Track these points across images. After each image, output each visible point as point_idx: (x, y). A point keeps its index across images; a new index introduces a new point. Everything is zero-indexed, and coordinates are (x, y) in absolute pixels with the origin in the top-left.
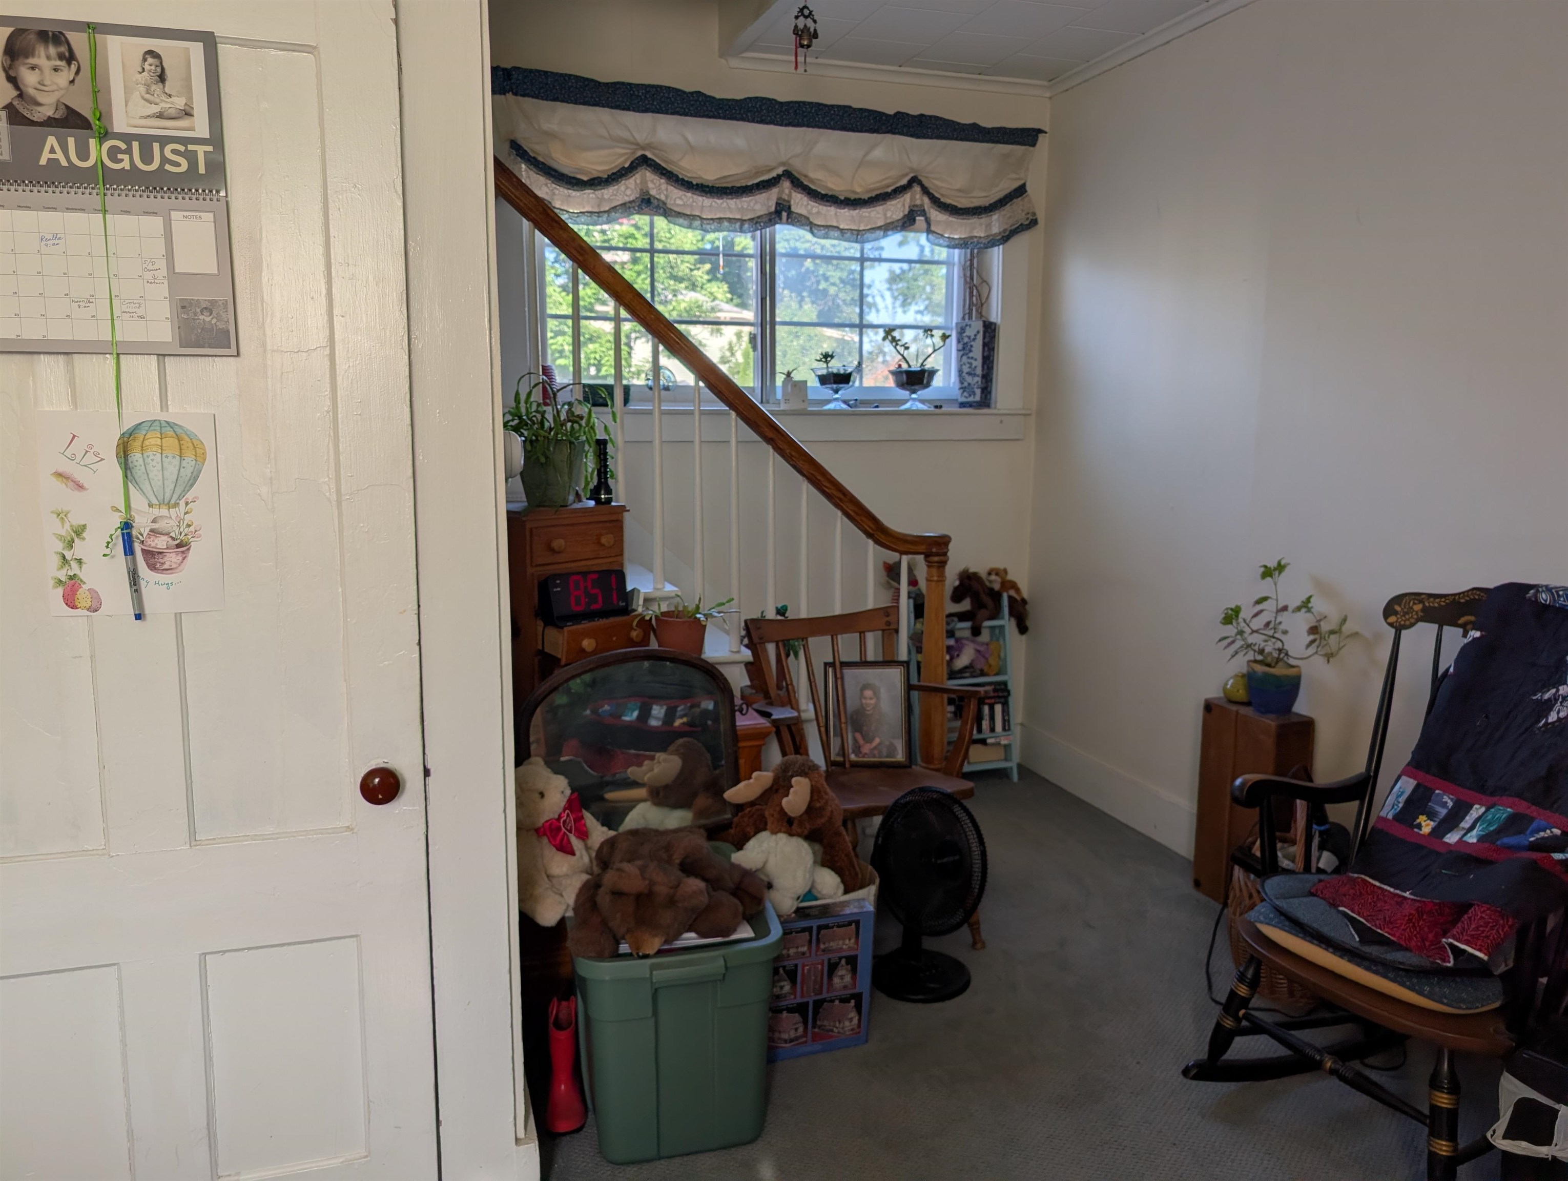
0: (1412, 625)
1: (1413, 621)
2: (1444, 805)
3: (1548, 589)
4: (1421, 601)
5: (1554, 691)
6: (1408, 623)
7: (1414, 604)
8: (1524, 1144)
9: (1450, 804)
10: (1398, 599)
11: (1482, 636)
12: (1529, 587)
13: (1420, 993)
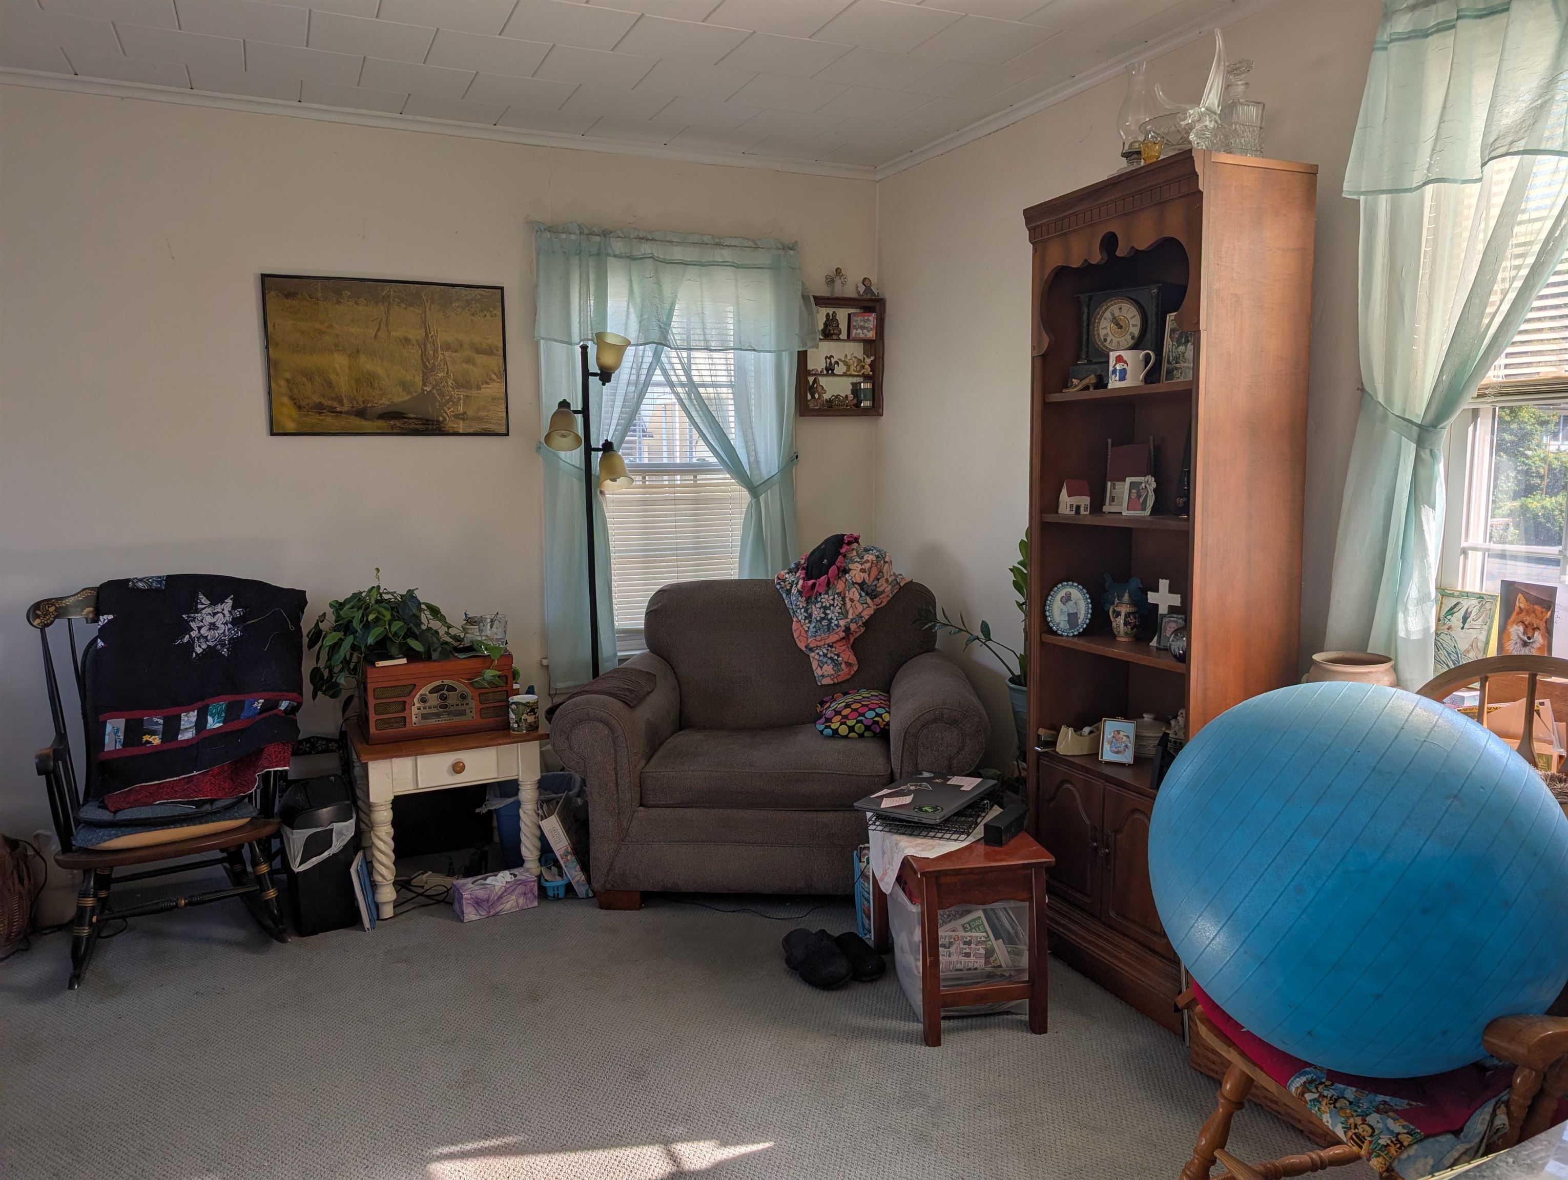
0: (52, 622)
1: (52, 619)
2: (157, 723)
3: (141, 580)
4: (53, 605)
5: (187, 636)
6: (49, 621)
7: (49, 607)
8: (314, 859)
9: (161, 721)
10: (37, 606)
11: (115, 618)
12: (128, 580)
13: (236, 818)
